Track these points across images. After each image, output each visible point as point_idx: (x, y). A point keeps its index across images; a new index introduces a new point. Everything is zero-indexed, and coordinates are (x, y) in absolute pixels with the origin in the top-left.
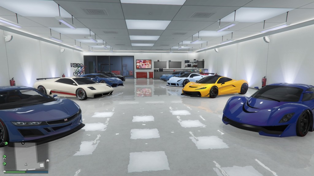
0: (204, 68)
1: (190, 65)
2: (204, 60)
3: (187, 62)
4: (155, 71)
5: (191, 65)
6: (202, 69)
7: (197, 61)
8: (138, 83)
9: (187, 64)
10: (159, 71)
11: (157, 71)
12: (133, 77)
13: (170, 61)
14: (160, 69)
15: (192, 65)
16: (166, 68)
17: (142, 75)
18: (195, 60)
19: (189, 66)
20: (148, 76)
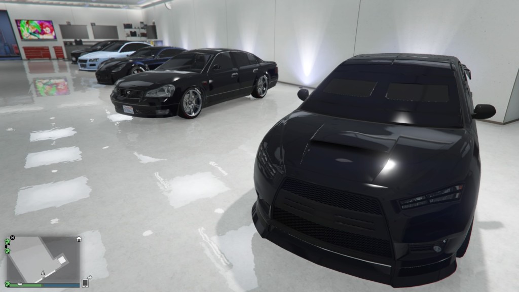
0: (156, 38)
1: (135, 32)
2: (156, 24)
3: (128, 26)
4: (66, 43)
5: (137, 34)
6: (153, 40)
7: (146, 25)
8: (33, 69)
9: (128, 31)
10: (74, 44)
11: (71, 43)
12: (20, 58)
13: (93, 25)
14: (76, 41)
15: (138, 32)
16: (87, 38)
17: (38, 53)
18: (142, 23)
19: (133, 34)
20: (53, 54)
